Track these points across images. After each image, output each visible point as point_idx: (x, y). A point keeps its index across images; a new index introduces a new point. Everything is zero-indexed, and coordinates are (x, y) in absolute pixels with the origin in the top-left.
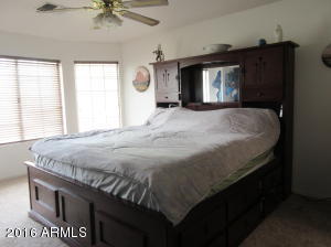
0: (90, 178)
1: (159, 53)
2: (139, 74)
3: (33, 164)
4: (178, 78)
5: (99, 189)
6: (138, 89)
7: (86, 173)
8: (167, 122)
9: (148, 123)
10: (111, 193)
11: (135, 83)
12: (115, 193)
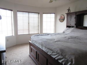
0: (47, 51)
1: (69, 10)
2: (61, 17)
3: (31, 42)
4: (75, 18)
5: (50, 55)
6: (60, 21)
7: (46, 49)
8: (71, 32)
9: (64, 32)
10: (55, 58)
11: (60, 20)
12: (56, 59)
